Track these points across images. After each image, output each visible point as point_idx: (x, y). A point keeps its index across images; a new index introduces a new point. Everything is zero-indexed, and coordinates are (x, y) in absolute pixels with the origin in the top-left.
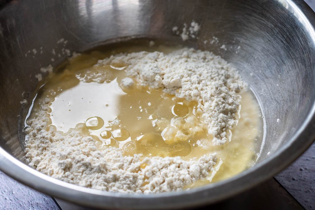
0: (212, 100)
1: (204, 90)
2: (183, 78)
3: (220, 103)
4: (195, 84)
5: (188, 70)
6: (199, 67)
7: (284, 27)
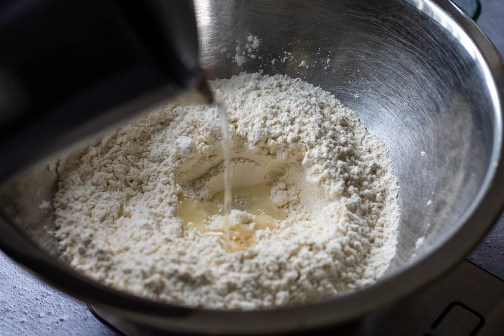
0: (321, 144)
1: (303, 132)
2: (267, 121)
3: (332, 146)
4: (288, 126)
5: (270, 108)
6: (280, 100)
7: (400, 19)
